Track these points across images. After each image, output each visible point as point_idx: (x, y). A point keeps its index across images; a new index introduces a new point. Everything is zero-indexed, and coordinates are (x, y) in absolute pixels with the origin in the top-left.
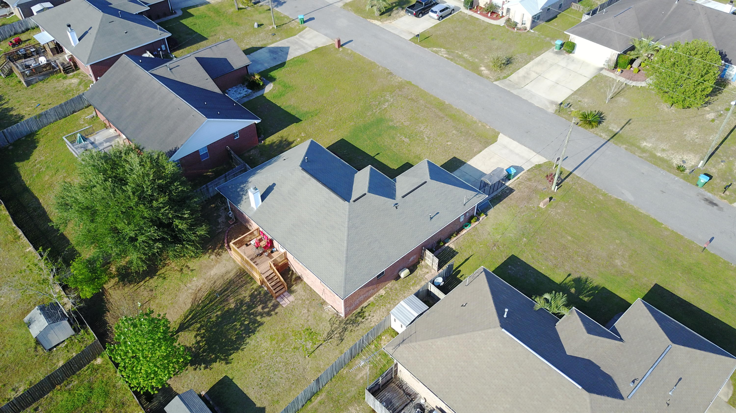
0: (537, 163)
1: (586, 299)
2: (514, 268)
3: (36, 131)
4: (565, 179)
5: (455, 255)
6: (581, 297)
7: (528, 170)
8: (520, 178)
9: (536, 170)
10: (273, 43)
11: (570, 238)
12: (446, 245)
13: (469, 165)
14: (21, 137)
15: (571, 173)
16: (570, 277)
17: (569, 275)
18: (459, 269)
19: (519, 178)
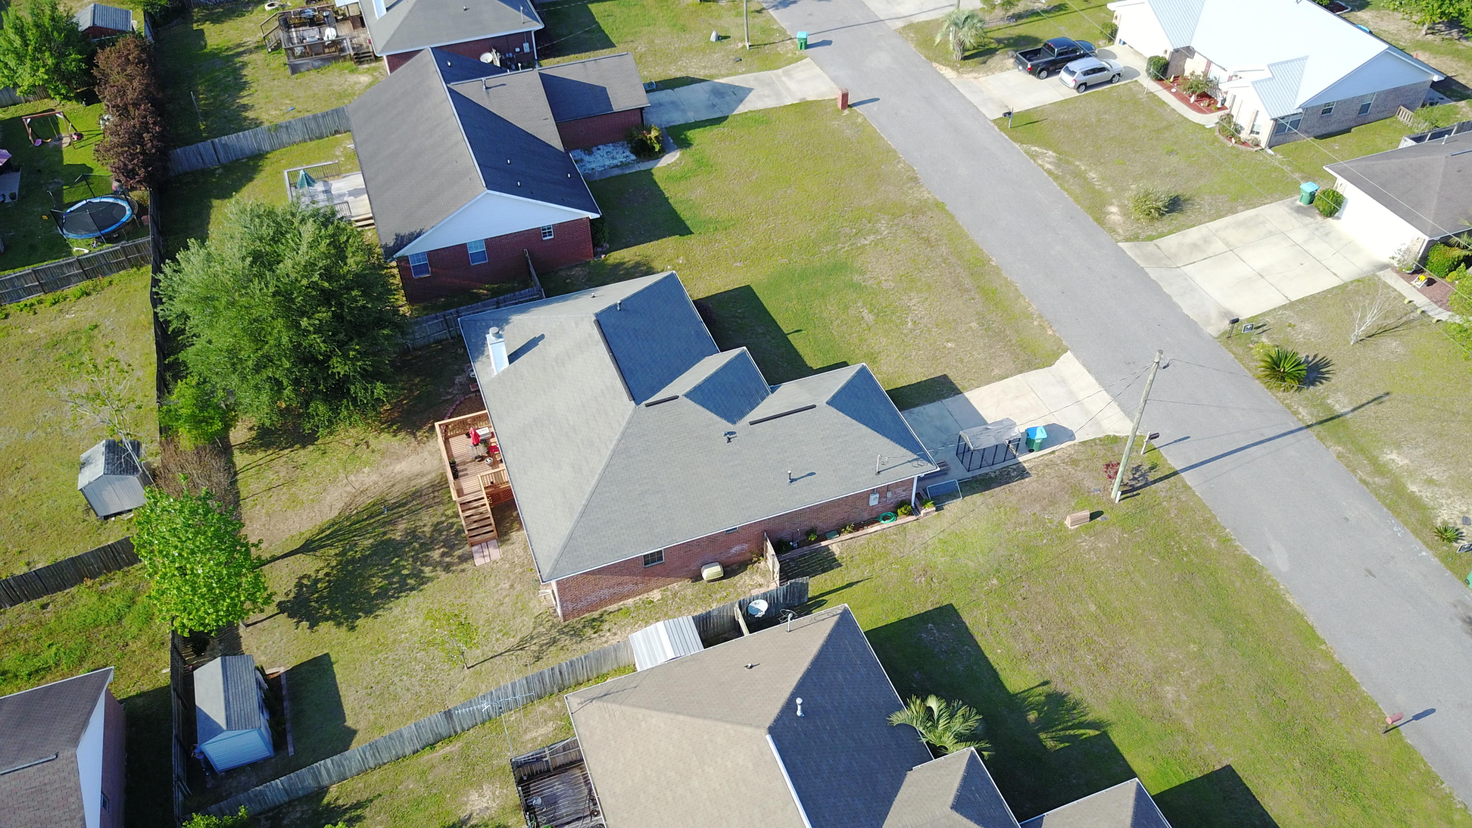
0: (1112, 434)
1: (1050, 744)
2: (938, 631)
3: (268, 152)
4: (1155, 482)
5: (832, 569)
6: (1042, 736)
7: (1083, 443)
8: (1057, 453)
9: (1099, 447)
10: (728, 75)
11: (1093, 608)
12: (824, 544)
13: (967, 399)
14: (240, 157)
15: (1175, 473)
16: (1045, 688)
17: (1045, 683)
18: (824, 598)
19: (1053, 452)
